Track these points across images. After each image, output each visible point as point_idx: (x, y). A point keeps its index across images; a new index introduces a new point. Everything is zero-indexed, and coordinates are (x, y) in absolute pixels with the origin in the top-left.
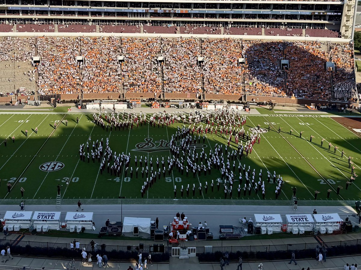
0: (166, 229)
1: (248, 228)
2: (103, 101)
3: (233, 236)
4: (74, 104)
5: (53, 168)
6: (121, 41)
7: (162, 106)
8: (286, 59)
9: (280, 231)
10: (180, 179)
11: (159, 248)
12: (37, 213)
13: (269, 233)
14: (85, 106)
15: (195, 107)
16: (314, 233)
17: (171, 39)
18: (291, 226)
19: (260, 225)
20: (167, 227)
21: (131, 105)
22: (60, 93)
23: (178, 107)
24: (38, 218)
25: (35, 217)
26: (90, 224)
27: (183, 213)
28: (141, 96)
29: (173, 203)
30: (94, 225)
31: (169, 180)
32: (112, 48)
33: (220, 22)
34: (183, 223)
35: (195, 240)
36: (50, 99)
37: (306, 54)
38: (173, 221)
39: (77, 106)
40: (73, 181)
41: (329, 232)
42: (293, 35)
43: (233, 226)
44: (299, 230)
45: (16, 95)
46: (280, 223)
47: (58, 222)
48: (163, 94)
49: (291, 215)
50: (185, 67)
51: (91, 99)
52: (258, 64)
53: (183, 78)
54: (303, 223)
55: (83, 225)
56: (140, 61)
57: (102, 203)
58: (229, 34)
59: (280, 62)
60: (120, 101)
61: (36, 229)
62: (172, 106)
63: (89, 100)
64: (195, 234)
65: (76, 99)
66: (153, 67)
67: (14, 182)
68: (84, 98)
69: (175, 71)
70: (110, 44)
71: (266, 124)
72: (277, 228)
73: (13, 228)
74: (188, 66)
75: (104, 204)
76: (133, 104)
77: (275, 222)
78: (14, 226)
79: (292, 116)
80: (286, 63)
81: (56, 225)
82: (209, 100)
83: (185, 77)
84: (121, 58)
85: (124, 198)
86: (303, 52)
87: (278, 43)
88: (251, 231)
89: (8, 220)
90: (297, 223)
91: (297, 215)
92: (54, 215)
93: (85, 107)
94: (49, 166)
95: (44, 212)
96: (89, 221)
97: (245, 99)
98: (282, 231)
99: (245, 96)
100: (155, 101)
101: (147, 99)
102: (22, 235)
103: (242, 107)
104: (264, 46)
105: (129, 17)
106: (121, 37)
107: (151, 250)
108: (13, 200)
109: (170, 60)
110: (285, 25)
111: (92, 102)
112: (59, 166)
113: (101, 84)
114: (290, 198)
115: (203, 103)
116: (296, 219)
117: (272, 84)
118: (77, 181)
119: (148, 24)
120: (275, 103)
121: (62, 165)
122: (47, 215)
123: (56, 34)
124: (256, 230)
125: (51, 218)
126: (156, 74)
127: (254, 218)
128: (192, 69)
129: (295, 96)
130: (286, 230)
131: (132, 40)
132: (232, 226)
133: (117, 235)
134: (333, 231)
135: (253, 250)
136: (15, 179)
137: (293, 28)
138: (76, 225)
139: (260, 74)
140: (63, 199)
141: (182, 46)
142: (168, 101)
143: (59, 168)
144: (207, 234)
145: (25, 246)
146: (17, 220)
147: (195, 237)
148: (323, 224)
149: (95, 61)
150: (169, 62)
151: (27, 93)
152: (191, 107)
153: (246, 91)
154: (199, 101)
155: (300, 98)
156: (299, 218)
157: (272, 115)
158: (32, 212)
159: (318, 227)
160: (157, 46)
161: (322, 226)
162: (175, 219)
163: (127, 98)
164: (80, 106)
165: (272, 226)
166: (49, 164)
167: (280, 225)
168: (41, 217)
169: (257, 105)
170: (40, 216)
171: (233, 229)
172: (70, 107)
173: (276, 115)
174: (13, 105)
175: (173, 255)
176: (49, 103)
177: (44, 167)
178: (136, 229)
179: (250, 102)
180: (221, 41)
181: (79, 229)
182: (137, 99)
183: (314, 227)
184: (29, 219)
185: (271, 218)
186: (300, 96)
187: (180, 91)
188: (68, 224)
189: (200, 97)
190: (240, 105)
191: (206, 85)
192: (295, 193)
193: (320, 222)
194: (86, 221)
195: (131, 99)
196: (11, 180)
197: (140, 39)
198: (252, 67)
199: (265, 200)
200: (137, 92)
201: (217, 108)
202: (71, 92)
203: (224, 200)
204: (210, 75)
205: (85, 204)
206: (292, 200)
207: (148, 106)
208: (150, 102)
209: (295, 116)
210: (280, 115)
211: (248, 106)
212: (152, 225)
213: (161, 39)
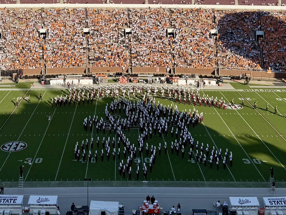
0: (135, 214)
1: (222, 211)
2: (67, 76)
4: (37, 80)
5: (15, 148)
6: (87, 12)
7: (130, 81)
8: (260, 29)
14: (49, 81)
15: (164, 82)
17: (139, 10)
18: (269, 210)
19: (236, 208)
20: (137, 211)
21: (97, 80)
22: (23, 68)
23: (147, 82)
26: (55, 208)
27: (153, 196)
28: (107, 71)
29: (142, 185)
30: (59, 209)
31: (138, 161)
32: (77, 19)
34: (154, 207)
36: (12, 74)
37: (282, 25)
38: (143, 205)
39: (40, 82)
40: (36, 162)
42: (269, 4)
43: (207, 210)
44: (277, 214)
46: (257, 206)
47: (20, 206)
48: (131, 68)
49: (269, 198)
50: (154, 39)
51: (55, 74)
52: (232, 35)
53: (152, 51)
54: (282, 207)
55: (47, 210)
56: (107, 33)
57: (67, 186)
58: (200, 4)
59: (255, 33)
60: (86, 76)
62: (140, 81)
63: (52, 75)
65: (39, 74)
66: (121, 40)
68: (48, 73)
69: (144, 44)
70: (74, 16)
71: (241, 100)
72: (254, 211)
74: (157, 39)
75: (69, 187)
76: (99, 79)
77: (251, 205)
79: (268, 91)
80: (261, 34)
81: (18, 210)
82: (180, 75)
83: (154, 50)
84: (86, 30)
85: (90, 180)
86: (280, 22)
87: (253, 13)
90: (275, 207)
91: (275, 198)
92: (16, 199)
93: (48, 83)
94: (11, 146)
95: (5, 196)
96: (54, 205)
97: (218, 74)
99: (218, 70)
100: (123, 75)
101: (114, 74)
103: (215, 82)
104: (237, 17)
106: (86, 9)
109: (138, 32)
111: (56, 78)
112: (21, 146)
113: (65, 58)
114: (268, 180)
115: (173, 77)
116: (274, 201)
117: (247, 56)
118: (41, 162)
121: (24, 145)
122: (9, 199)
123: (18, 5)
124: (231, 214)
125: (14, 202)
126: (123, 46)
127: (229, 202)
128: (161, 41)
129: (271, 69)
130: (263, 214)
131: (98, 11)
132: (206, 210)
138: (40, 210)
139: (234, 46)
140: (25, 181)
141: (151, 17)
142: (136, 75)
143: (22, 148)
149: (59, 34)
150: (137, 34)
152: (161, 82)
153: (219, 64)
154: (169, 75)
155: (277, 72)
156: (277, 201)
157: (247, 90)
160: (124, 17)
162: (144, 203)
163: (93, 73)
164: (43, 82)
165: (248, 210)
166: (11, 144)
167: (257, 208)
168: (2, 201)
169: (231, 80)
170: (1, 199)
171: (206, 213)
172: (33, 83)
173: (252, 91)
176: (11, 79)
177: (6, 148)
178: (103, 214)
179: (224, 77)
180: (192, 11)
181: (43, 213)
182: (103, 74)
185: (247, 201)
186: (277, 70)
187: (149, 65)
188: (32, 208)
189: (170, 72)
190: (212, 80)
191: (176, 58)
192: (272, 174)
194: (50, 205)
195: (97, 74)
197: (106, 10)
198: (225, 38)
199: (241, 181)
200: (104, 66)
201: (188, 83)
202: (34, 67)
203: (197, 182)
204: (180, 48)
205: (50, 187)
206: (270, 181)
207: (115, 81)
208: (118, 76)
209: (272, 91)
210: (255, 90)
211: (221, 81)
212: (120, 209)
213: (129, 10)
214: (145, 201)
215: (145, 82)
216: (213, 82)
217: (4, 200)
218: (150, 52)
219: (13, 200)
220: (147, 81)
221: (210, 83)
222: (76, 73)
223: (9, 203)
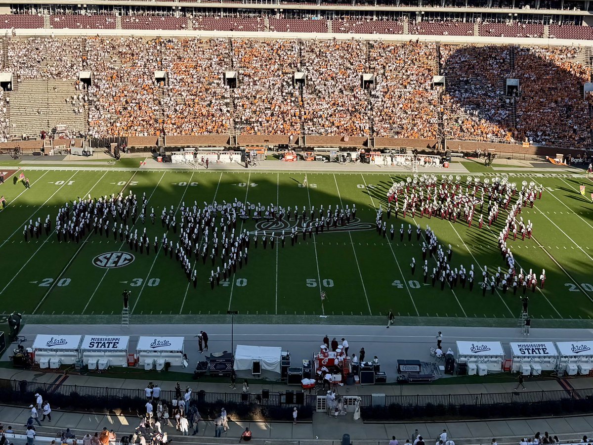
0: (307, 365)
1: (445, 364)
2: (199, 148)
3: (419, 378)
4: (150, 154)
5: (116, 263)
6: (231, 44)
7: (302, 158)
8: (513, 76)
9: (500, 370)
10: (331, 281)
11: (295, 397)
12: (88, 339)
13: (482, 374)
14: (170, 157)
15: (357, 161)
16: (557, 374)
18: (519, 362)
19: (466, 359)
20: (309, 362)
21: (247, 155)
22: (127, 135)
23: (329, 160)
24: (90, 347)
25: (86, 345)
26: (179, 357)
27: (335, 339)
28: (265, 141)
29: (318, 321)
30: (186, 359)
31: (312, 284)
32: (215, 56)
33: (401, 12)
35: (356, 385)
36: (110, 144)
37: (549, 69)
38: (319, 353)
39: (155, 158)
40: (150, 284)
41: (584, 373)
42: (528, 35)
43: (421, 361)
44: (532, 369)
45: (51, 137)
46: (501, 356)
47: (124, 353)
48: (303, 138)
49: (519, 343)
50: (341, 91)
51: (179, 145)
52: (466, 86)
53: (337, 111)
54: (539, 357)
55: (167, 359)
56: (264, 80)
57: (199, 322)
58: (417, 33)
59: (505, 82)
60: (229, 149)
61: (87, 366)
62: (318, 159)
63: (176, 147)
64: (356, 374)
65: (153, 145)
66: (286, 91)
67: (48, 285)
68: (168, 143)
69: (324, 98)
70: (211, 51)
72: (495, 364)
73: (49, 362)
74: (346, 90)
75: (202, 324)
76: (252, 153)
77: (491, 354)
78: (49, 361)
79: (523, 176)
80: (514, 84)
81: (121, 359)
82: (382, 149)
83: (341, 108)
84: (230, 75)
85: (236, 313)
86: (544, 65)
87: (503, 48)
88: (450, 371)
89: (40, 350)
90: (528, 357)
91: (529, 343)
92: (117, 341)
93: (168, 160)
94: (108, 259)
95: (100, 337)
96: (178, 352)
97: (443, 147)
98: (503, 370)
99: (443, 142)
100: (290, 149)
101: (276, 147)
102: (64, 376)
103: (438, 161)
104: (477, 55)
105: (245, 3)
106: (230, 39)
107: (282, 401)
108: (47, 316)
109: (316, 79)
110: (515, 18)
111: (182, 151)
112: (126, 259)
114: (518, 316)
115: (371, 153)
116: (528, 349)
117: (490, 119)
118: (157, 284)
119: (278, 16)
120: (495, 153)
121: (130, 258)
122: (106, 342)
123: (119, 32)
124: (459, 368)
125: (113, 347)
126: (291, 102)
127: (455, 349)
128: (353, 94)
129: (529, 141)
130: (510, 369)
131: (250, 43)
132: (419, 361)
133: (225, 376)
134: (590, 371)
135: (453, 401)
136: (51, 280)
137: (528, 23)
138: (156, 359)
139: (469, 103)
140: (133, 314)
142: (312, 149)
143: (127, 262)
144: (376, 374)
145: (68, 394)
146: (54, 350)
147: (357, 379)
148: (573, 359)
149: (187, 80)
150: (314, 82)
151: (70, 135)
153: (445, 132)
154: (365, 149)
155: (537, 145)
156: (533, 349)
157: (488, 174)
158: (80, 337)
159: (565, 364)
161: (571, 362)
162: (322, 349)
163: (241, 144)
164: (160, 158)
165: (486, 362)
166: (108, 256)
167: (499, 360)
168: (96, 345)
169: (463, 157)
170: (94, 343)
171: (420, 365)
172: (143, 159)
173: (496, 175)
174: (46, 155)
175: (318, 409)
176: (109, 152)
177: (101, 262)
178: (257, 366)
179: (452, 152)
180: (403, 45)
181: (160, 365)
182: (257, 146)
183: (558, 363)
184: (76, 347)
185: (485, 348)
186: (538, 142)
187: (331, 132)
188: (142, 356)
189: (365, 144)
190: (434, 157)
191: (377, 122)
192: (525, 306)
193: (568, 355)
194: (171, 352)
195: (247, 146)
196: (45, 282)
197: (263, 43)
198: (455, 91)
199: (475, 317)
200: (259, 133)
201: (395, 163)
202: (146, 134)
203: (406, 317)
204: (383, 105)
205: (171, 324)
206: (521, 318)
207: (277, 157)
208: (281, 150)
209: (528, 175)
210: (502, 174)
211: (447, 158)
212: (284, 358)
213: (300, 42)
215: (326, 159)
216: (436, 161)
217: (99, 343)
218: (335, 111)
219: (112, 343)
220: (328, 158)
222: (214, 145)
223: (106, 348)
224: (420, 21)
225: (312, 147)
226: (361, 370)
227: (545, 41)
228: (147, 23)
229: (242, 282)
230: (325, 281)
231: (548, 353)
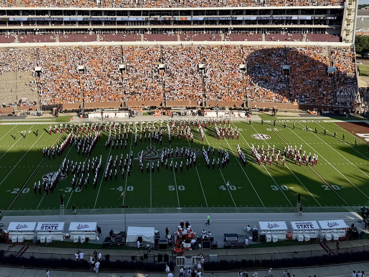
0: (170, 238)
1: (252, 235)
2: (104, 110)
3: (237, 244)
4: (76, 114)
6: (122, 49)
7: (164, 114)
8: (286, 64)
9: (285, 238)
10: (183, 187)
11: (163, 257)
12: (40, 224)
13: (274, 241)
14: (87, 115)
15: (196, 115)
16: (319, 240)
17: (171, 47)
18: (297, 233)
19: (265, 232)
20: (171, 236)
21: (132, 113)
22: (62, 103)
23: (180, 115)
24: (41, 229)
25: (39, 228)
26: (94, 234)
27: (187, 221)
28: (142, 105)
29: (176, 211)
31: (172, 189)
32: (113, 56)
33: (220, 28)
34: (188, 232)
35: (199, 249)
36: (52, 109)
37: (307, 59)
38: (177, 230)
39: (79, 116)
40: (76, 191)
41: (335, 239)
42: (294, 40)
43: (238, 234)
44: (304, 237)
45: (19, 105)
46: (285, 230)
47: (61, 233)
48: (165, 102)
49: (296, 222)
50: (186, 74)
51: (92, 108)
52: (259, 70)
53: (184, 86)
54: (308, 230)
55: (87, 236)
56: (141, 69)
57: (105, 213)
58: (229, 40)
59: (282, 67)
60: (122, 110)
61: (40, 240)
63: (91, 109)
64: (200, 243)
65: (78, 108)
66: (154, 75)
67: (17, 193)
68: (86, 107)
69: (176, 79)
70: (110, 53)
71: (268, 130)
72: (283, 235)
73: (17, 239)
74: (189, 74)
75: (107, 214)
76: (135, 112)
77: (280, 229)
78: (17, 238)
80: (287, 68)
81: (60, 236)
82: (211, 107)
83: (186, 84)
84: (122, 66)
85: (127, 207)
86: (304, 57)
87: (279, 49)
88: (255, 239)
89: (12, 231)
90: (302, 230)
91: (302, 222)
92: (57, 225)
94: (52, 176)
95: (47, 223)
96: (93, 231)
97: (247, 106)
98: (287, 238)
99: (247, 103)
100: (157, 109)
101: (149, 108)
102: (26, 247)
104: (264, 52)
105: (130, 25)
106: (121, 46)
107: (156, 260)
108: (16, 211)
110: (286, 30)
111: (94, 111)
112: (62, 176)
113: (102, 93)
114: (295, 205)
115: (205, 110)
116: (301, 226)
117: (274, 90)
118: (80, 191)
119: (148, 33)
120: (277, 109)
121: (64, 175)
122: (51, 226)
123: (57, 44)
124: (261, 238)
125: (55, 229)
126: (157, 82)
127: (258, 226)
128: (193, 76)
129: (297, 101)
130: (291, 238)
131: (133, 48)
133: (121, 245)
134: (339, 238)
135: (258, 258)
136: (18, 189)
137: (294, 33)
139: (261, 79)
140: (66, 209)
141: (182, 53)
142: (170, 109)
144: (211, 242)
145: (29, 258)
146: (20, 231)
147: (200, 246)
148: (329, 231)
149: (97, 70)
150: (170, 69)
151: (29, 104)
152: (193, 115)
153: (248, 97)
154: (201, 108)
155: (302, 104)
156: (304, 225)
158: (35, 223)
159: (324, 234)
160: (157, 54)
161: (328, 232)
163: (128, 107)
164: (81, 116)
165: (277, 234)
166: (52, 174)
167: (285, 232)
168: (45, 228)
169: (259, 111)
170: (44, 226)
171: (237, 237)
172: (72, 117)
173: (279, 121)
174: (15, 116)
175: (177, 264)
176: (52, 113)
177: (48, 178)
179: (252, 109)
180: (221, 47)
181: (83, 239)
182: (138, 107)
183: (320, 234)
184: (33, 229)
185: (276, 226)
186: (302, 102)
187: (181, 98)
188: (72, 234)
189: (201, 105)
190: (242, 112)
191: (207, 92)
192: (299, 199)
193: (325, 228)
194: (89, 231)
195: (132, 107)
196: (15, 190)
197: (140, 48)
198: (253, 73)
199: (269, 207)
200: (139, 100)
201: (219, 115)
202: (73, 102)
203: (228, 208)
204: (211, 82)
205: (89, 214)
206: (297, 207)
207: (150, 114)
208: (152, 110)
209: (298, 121)
210: (282, 121)
211: (250, 112)
212: (156, 234)
213: (162, 47)
214: (180, 227)
215: (178, 114)
216: (243, 114)
217: (46, 227)
219: (54, 227)
220: (179, 114)
221: (239, 115)
222: (113, 107)
224: (231, 33)
225: (170, 107)
226: (203, 240)
227: (304, 43)
228: (73, 38)
229: (130, 188)
230: (179, 187)
231: (313, 228)
